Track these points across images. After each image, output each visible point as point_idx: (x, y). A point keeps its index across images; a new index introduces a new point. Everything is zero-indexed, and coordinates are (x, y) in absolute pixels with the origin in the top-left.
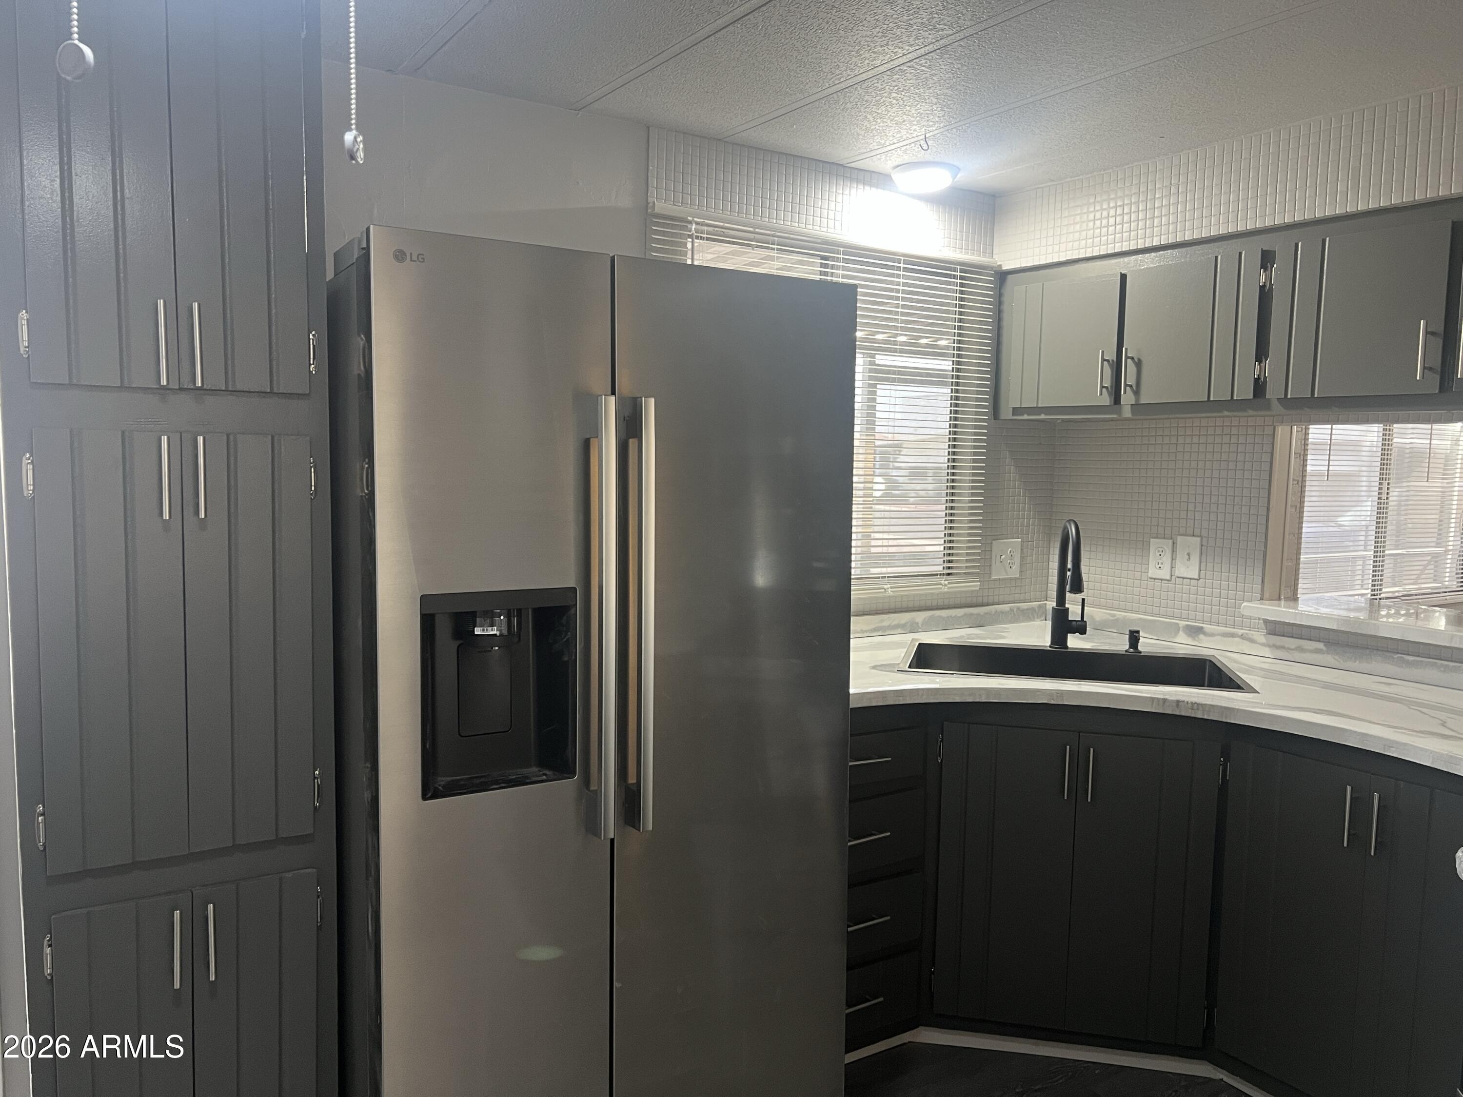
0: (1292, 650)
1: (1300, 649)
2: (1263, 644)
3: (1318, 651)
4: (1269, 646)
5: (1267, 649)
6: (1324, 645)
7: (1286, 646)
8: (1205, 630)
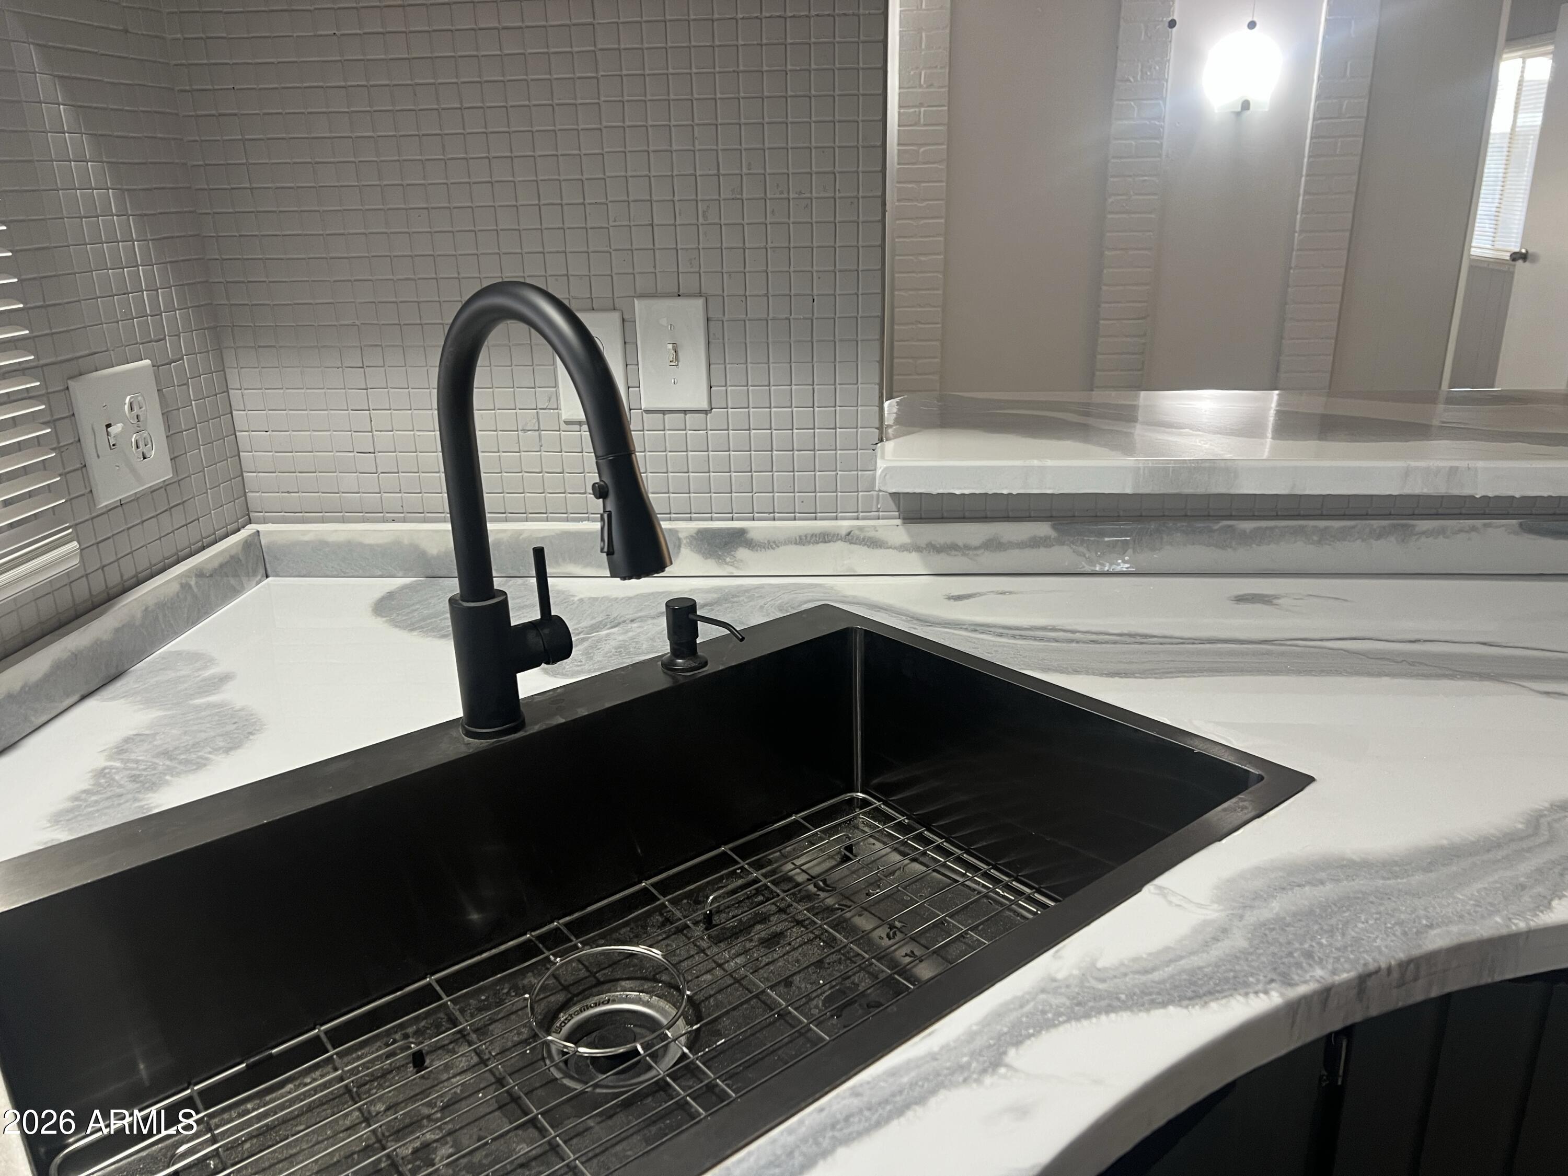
0: (976, 548)
1: (994, 545)
2: (903, 548)
3: (1035, 543)
4: (918, 549)
5: (914, 556)
6: (1054, 527)
7: (961, 544)
8: (750, 535)
